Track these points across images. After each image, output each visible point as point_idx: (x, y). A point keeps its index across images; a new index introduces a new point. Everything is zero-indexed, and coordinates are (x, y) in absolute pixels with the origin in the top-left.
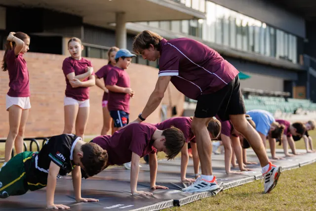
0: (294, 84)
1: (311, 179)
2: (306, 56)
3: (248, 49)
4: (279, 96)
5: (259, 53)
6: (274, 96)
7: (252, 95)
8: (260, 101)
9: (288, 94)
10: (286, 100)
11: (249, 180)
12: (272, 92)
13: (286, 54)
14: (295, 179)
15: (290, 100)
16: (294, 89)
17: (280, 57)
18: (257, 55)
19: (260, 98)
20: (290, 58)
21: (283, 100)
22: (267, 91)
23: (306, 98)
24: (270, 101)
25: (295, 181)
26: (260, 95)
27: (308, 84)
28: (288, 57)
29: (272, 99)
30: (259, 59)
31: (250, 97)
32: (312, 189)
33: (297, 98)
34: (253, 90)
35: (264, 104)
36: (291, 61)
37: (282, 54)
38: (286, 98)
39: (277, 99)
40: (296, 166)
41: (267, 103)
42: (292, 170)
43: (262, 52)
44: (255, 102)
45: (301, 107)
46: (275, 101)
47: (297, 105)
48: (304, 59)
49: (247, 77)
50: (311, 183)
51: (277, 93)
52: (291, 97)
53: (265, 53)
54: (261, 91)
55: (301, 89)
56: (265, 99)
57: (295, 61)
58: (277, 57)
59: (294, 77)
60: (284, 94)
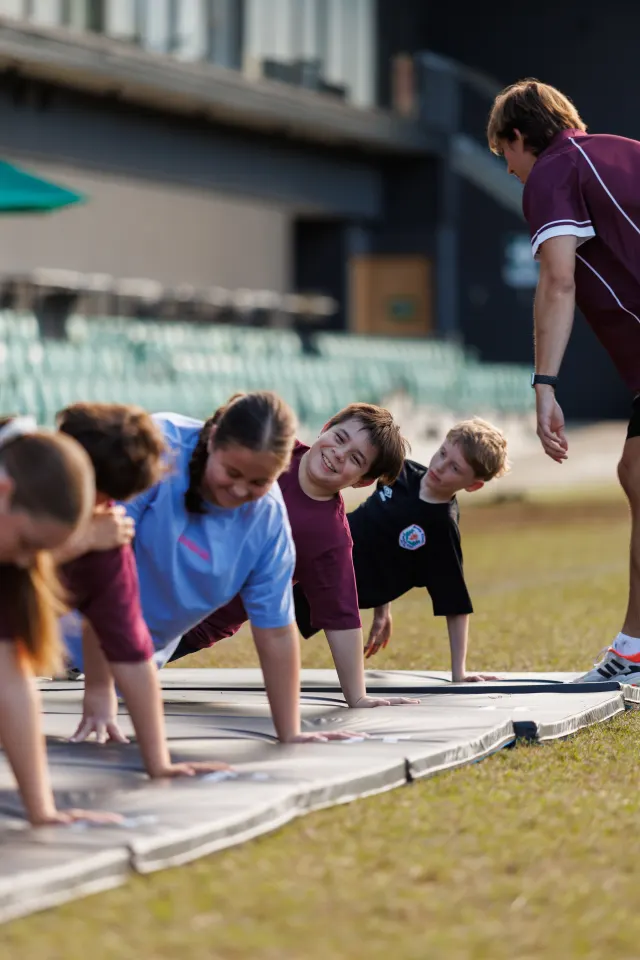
0: (357, 240)
1: (486, 861)
2: (432, 61)
3: (65, 16)
4: (260, 319)
5: (137, 40)
6: (227, 316)
7: (91, 314)
8: (139, 352)
9: (320, 306)
10: (309, 350)
11: (90, 876)
12: (218, 297)
13: (309, 51)
14: (384, 865)
15: (330, 344)
16: (361, 275)
17: (271, 68)
18: (122, 53)
19: (140, 332)
20: (335, 74)
21: (288, 343)
22: (186, 289)
23: (433, 329)
24: (204, 351)
25: (382, 879)
26: (144, 312)
27: (447, 241)
28: (318, 64)
29: (218, 337)
30: (134, 84)
31: (77, 326)
32: (491, 927)
33: (374, 332)
34: (98, 282)
35: (172, 375)
36: (338, 92)
37: (282, 52)
38: (308, 330)
39: (254, 341)
40: (388, 776)
41: (187, 364)
42: (364, 804)
43: (156, 32)
44: (112, 359)
45: (405, 387)
46: (236, 349)
47: (378, 379)
48: (421, 78)
49: (66, 199)
50: (486, 887)
51: (249, 299)
52: (337, 324)
53: (173, 42)
54: (148, 290)
55: (404, 277)
56: (171, 337)
57: (362, 93)
58: (252, 71)
59: (358, 197)
60: (296, 304)
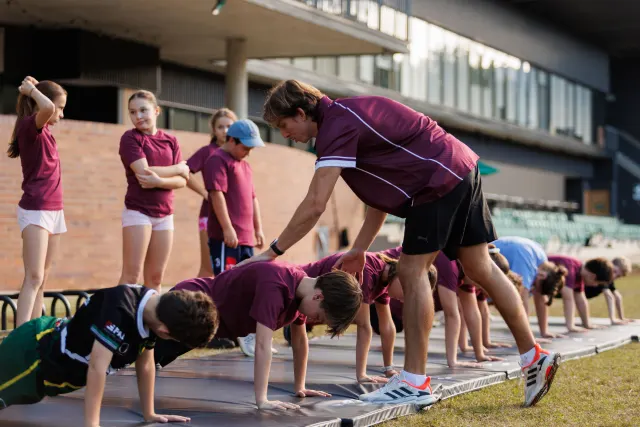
0: (586, 185)
1: (620, 378)
2: (611, 129)
3: (494, 114)
4: (555, 210)
5: (516, 122)
6: (545, 209)
7: (501, 208)
8: (516, 219)
9: (574, 206)
10: (570, 219)
11: (495, 379)
12: (541, 203)
13: (571, 125)
14: (587, 379)
15: (577, 217)
16: (586, 196)
17: (559, 131)
18: (511, 127)
19: (517, 213)
20: (579, 132)
21: (563, 217)
22: (531, 200)
23: (610, 213)
24: (537, 219)
25: (587, 383)
26: (517, 207)
27: (614, 185)
28: (574, 130)
29: (541, 215)
30: (515, 135)
31: (497, 211)
32: (620, 399)
33: (591, 213)
34: (503, 197)
35: (526, 227)
36: (580, 139)
37: (562, 126)
38: (570, 214)
39: (552, 216)
40: (590, 352)
41: (531, 223)
42: (582, 360)
43: (522, 120)
44: (508, 222)
45: (600, 231)
46: (547, 219)
47: (592, 229)
48: (606, 134)
49: (494, 171)
50: (620, 386)
51: (551, 203)
52: (580, 211)
53: (528, 122)
54: (519, 200)
55: (601, 197)
56: (526, 215)
57: (587, 139)
58: (553, 131)
59: (586, 171)
60: (566, 205)
